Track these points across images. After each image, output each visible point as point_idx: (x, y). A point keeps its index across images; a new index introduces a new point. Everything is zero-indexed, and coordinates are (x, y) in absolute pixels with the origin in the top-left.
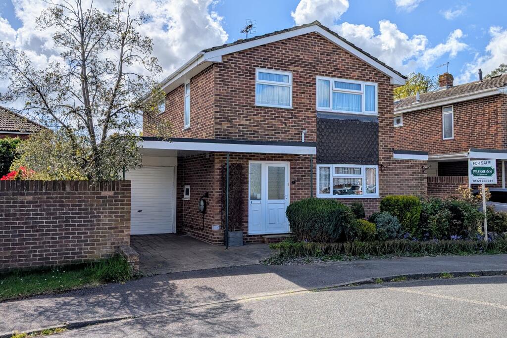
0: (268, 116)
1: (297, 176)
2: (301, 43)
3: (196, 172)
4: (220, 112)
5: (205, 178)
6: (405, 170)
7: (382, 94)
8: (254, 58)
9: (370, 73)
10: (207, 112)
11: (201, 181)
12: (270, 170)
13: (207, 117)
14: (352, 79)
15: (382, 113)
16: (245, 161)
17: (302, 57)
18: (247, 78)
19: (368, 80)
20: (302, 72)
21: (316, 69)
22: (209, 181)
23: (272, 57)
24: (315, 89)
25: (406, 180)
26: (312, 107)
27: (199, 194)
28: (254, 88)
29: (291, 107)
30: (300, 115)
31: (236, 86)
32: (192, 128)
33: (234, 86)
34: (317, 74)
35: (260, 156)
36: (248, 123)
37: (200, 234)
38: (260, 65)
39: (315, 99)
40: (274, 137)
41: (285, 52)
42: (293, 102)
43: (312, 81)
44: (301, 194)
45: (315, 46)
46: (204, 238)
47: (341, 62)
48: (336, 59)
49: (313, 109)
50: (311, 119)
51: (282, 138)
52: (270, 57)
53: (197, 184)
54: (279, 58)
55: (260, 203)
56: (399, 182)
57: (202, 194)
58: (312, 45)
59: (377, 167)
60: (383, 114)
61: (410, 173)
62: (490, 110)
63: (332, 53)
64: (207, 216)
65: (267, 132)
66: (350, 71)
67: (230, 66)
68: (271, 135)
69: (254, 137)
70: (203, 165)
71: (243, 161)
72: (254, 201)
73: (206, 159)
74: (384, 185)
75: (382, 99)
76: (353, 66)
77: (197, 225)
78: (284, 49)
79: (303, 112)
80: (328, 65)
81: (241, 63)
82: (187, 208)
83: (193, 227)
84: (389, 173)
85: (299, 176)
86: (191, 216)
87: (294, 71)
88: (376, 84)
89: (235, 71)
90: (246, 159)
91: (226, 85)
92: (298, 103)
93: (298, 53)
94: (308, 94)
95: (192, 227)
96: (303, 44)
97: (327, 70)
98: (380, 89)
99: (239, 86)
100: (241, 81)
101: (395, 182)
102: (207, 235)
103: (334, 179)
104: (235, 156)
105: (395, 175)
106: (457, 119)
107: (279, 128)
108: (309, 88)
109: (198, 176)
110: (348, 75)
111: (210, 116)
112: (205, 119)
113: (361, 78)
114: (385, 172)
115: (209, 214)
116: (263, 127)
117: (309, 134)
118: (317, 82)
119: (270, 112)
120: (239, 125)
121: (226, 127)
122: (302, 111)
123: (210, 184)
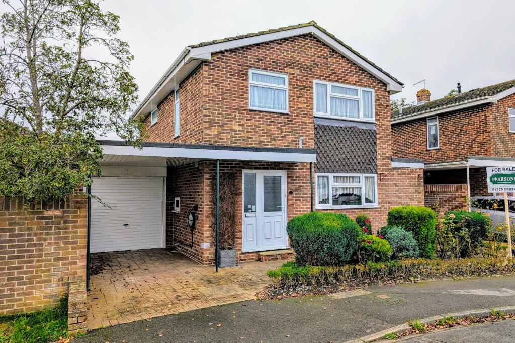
0: (263, 121)
1: (294, 186)
2: (296, 45)
3: (185, 183)
4: (210, 116)
5: (194, 189)
6: (403, 179)
7: (379, 100)
8: (247, 57)
9: (367, 79)
10: (196, 116)
11: (190, 192)
12: (266, 179)
13: (196, 122)
14: (350, 84)
15: (379, 120)
16: (238, 171)
17: (298, 59)
18: (239, 79)
19: (364, 86)
20: (298, 75)
21: (313, 72)
22: (198, 192)
23: (267, 58)
24: (312, 93)
25: (404, 189)
26: (309, 112)
27: (189, 207)
28: (247, 90)
29: (287, 112)
30: (297, 120)
31: (228, 87)
32: (182, 136)
33: (226, 87)
34: (314, 78)
35: (254, 164)
36: (241, 128)
37: (190, 251)
38: (253, 66)
39: (312, 104)
40: (269, 144)
41: (281, 52)
42: (290, 107)
43: (309, 85)
44: (300, 205)
45: (311, 48)
46: (193, 256)
47: (338, 66)
48: (333, 63)
49: (310, 115)
50: (309, 125)
51: (278, 145)
52: (265, 58)
53: (186, 195)
54: (274, 59)
55: (255, 217)
56: (397, 191)
57: (191, 207)
58: (309, 47)
59: (375, 175)
60: (381, 120)
61: (408, 181)
62: (478, 119)
63: (329, 57)
64: (196, 232)
65: (261, 139)
66: (347, 75)
67: (221, 65)
68: (267, 142)
69: (247, 144)
70: (192, 175)
71: (236, 170)
72: (248, 214)
73: (195, 168)
74: (383, 194)
75: (379, 105)
76: (350, 71)
77: (186, 240)
78: (279, 49)
79: (300, 118)
80: (325, 69)
81: (232, 62)
82: (177, 221)
83: (183, 242)
84: (388, 181)
85: (296, 185)
86: (180, 230)
87: (290, 74)
88: (373, 91)
89: (226, 71)
90: (239, 167)
91: (215, 86)
92: (294, 107)
93: (294, 55)
94: (305, 98)
95: (181, 242)
96: (299, 45)
97: (324, 74)
98: (377, 95)
99: (230, 87)
100: (233, 82)
101: (393, 191)
102: (196, 252)
103: (333, 188)
104: (227, 164)
105: (393, 184)
106: (443, 129)
107: (275, 133)
108: (305, 92)
109: (187, 187)
110: (345, 80)
111: (199, 121)
112: (193, 124)
113: (358, 83)
114: (383, 181)
115: (198, 229)
116: (257, 132)
117: (306, 141)
118: (314, 86)
119: (265, 117)
120: (231, 130)
121: (216, 133)
122: (299, 116)
123: (199, 195)
